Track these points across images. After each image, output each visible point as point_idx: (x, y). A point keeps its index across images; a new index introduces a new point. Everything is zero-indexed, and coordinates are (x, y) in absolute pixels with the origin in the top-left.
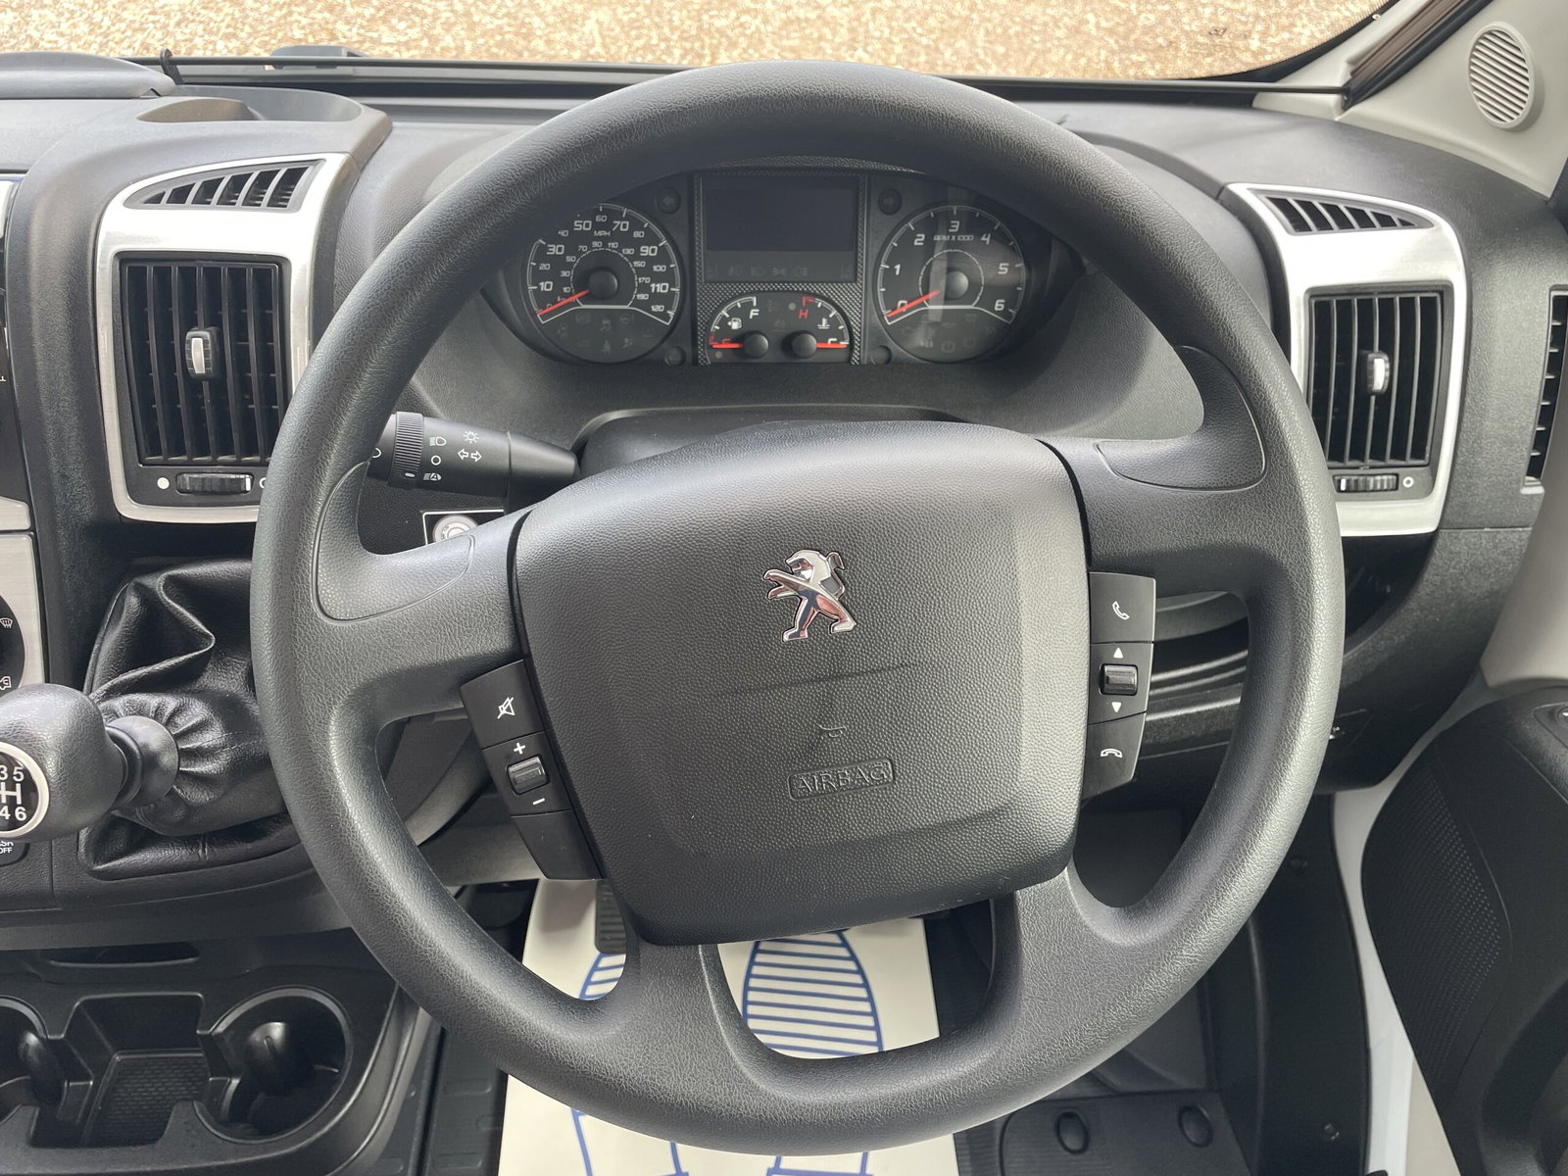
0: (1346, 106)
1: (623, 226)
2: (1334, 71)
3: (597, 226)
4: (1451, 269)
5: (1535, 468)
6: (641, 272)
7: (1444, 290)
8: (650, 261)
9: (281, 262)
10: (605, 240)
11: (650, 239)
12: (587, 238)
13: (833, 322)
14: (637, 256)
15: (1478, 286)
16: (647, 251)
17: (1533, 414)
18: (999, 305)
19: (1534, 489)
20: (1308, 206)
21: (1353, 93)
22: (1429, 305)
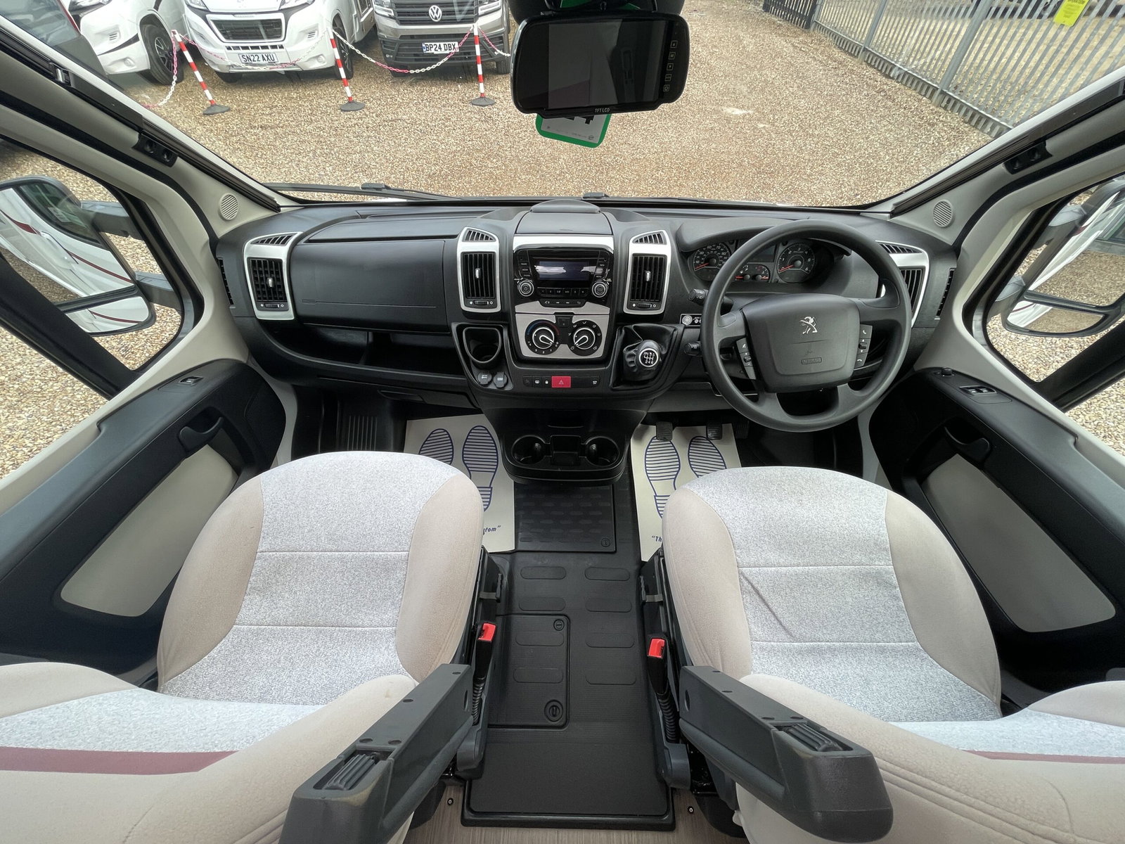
0: (891, 217)
1: (719, 247)
2: (889, 207)
3: (713, 247)
4: (926, 264)
5: (939, 314)
6: (721, 259)
7: (923, 269)
8: (724, 256)
9: (665, 256)
10: (714, 251)
11: (725, 251)
12: (710, 250)
13: (766, 272)
14: (721, 255)
15: (932, 267)
16: (723, 254)
17: (941, 299)
18: (807, 269)
19: (938, 319)
20: (889, 246)
21: (893, 214)
22: (919, 272)
